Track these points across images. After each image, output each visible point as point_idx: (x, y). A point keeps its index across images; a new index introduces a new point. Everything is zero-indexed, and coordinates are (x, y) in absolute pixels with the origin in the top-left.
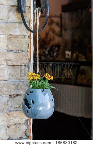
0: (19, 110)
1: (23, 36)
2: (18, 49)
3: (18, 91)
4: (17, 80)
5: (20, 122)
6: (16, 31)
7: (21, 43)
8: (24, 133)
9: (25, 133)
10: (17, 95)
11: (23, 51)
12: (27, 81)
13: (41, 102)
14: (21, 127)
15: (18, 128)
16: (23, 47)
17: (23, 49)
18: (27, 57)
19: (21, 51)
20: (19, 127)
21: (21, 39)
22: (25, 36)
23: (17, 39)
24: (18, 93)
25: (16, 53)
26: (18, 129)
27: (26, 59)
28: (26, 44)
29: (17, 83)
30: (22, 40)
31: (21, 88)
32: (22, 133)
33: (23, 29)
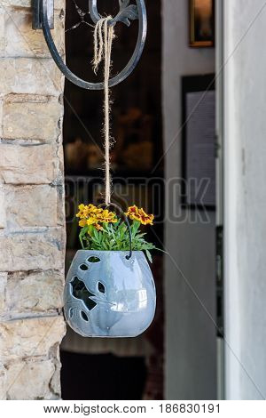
0: (33, 317)
1: (44, 98)
2: (30, 135)
3: (32, 258)
4: (27, 229)
5: (39, 351)
6: (27, 82)
7: (40, 117)
8: (47, 383)
9: (50, 385)
10: (29, 272)
11: (43, 142)
12: (56, 229)
13: (122, 288)
14: (40, 366)
15: (32, 369)
16: (44, 129)
17: (45, 136)
18: (55, 160)
19: (38, 142)
20: (34, 366)
21: (38, 107)
22: (48, 97)
23: (28, 105)
24: (32, 266)
25: (27, 148)
26: (31, 371)
27: (53, 163)
28: (52, 120)
29: (29, 236)
30: (42, 107)
31: (41, 252)
32: (41, 384)
33: (46, 77)
